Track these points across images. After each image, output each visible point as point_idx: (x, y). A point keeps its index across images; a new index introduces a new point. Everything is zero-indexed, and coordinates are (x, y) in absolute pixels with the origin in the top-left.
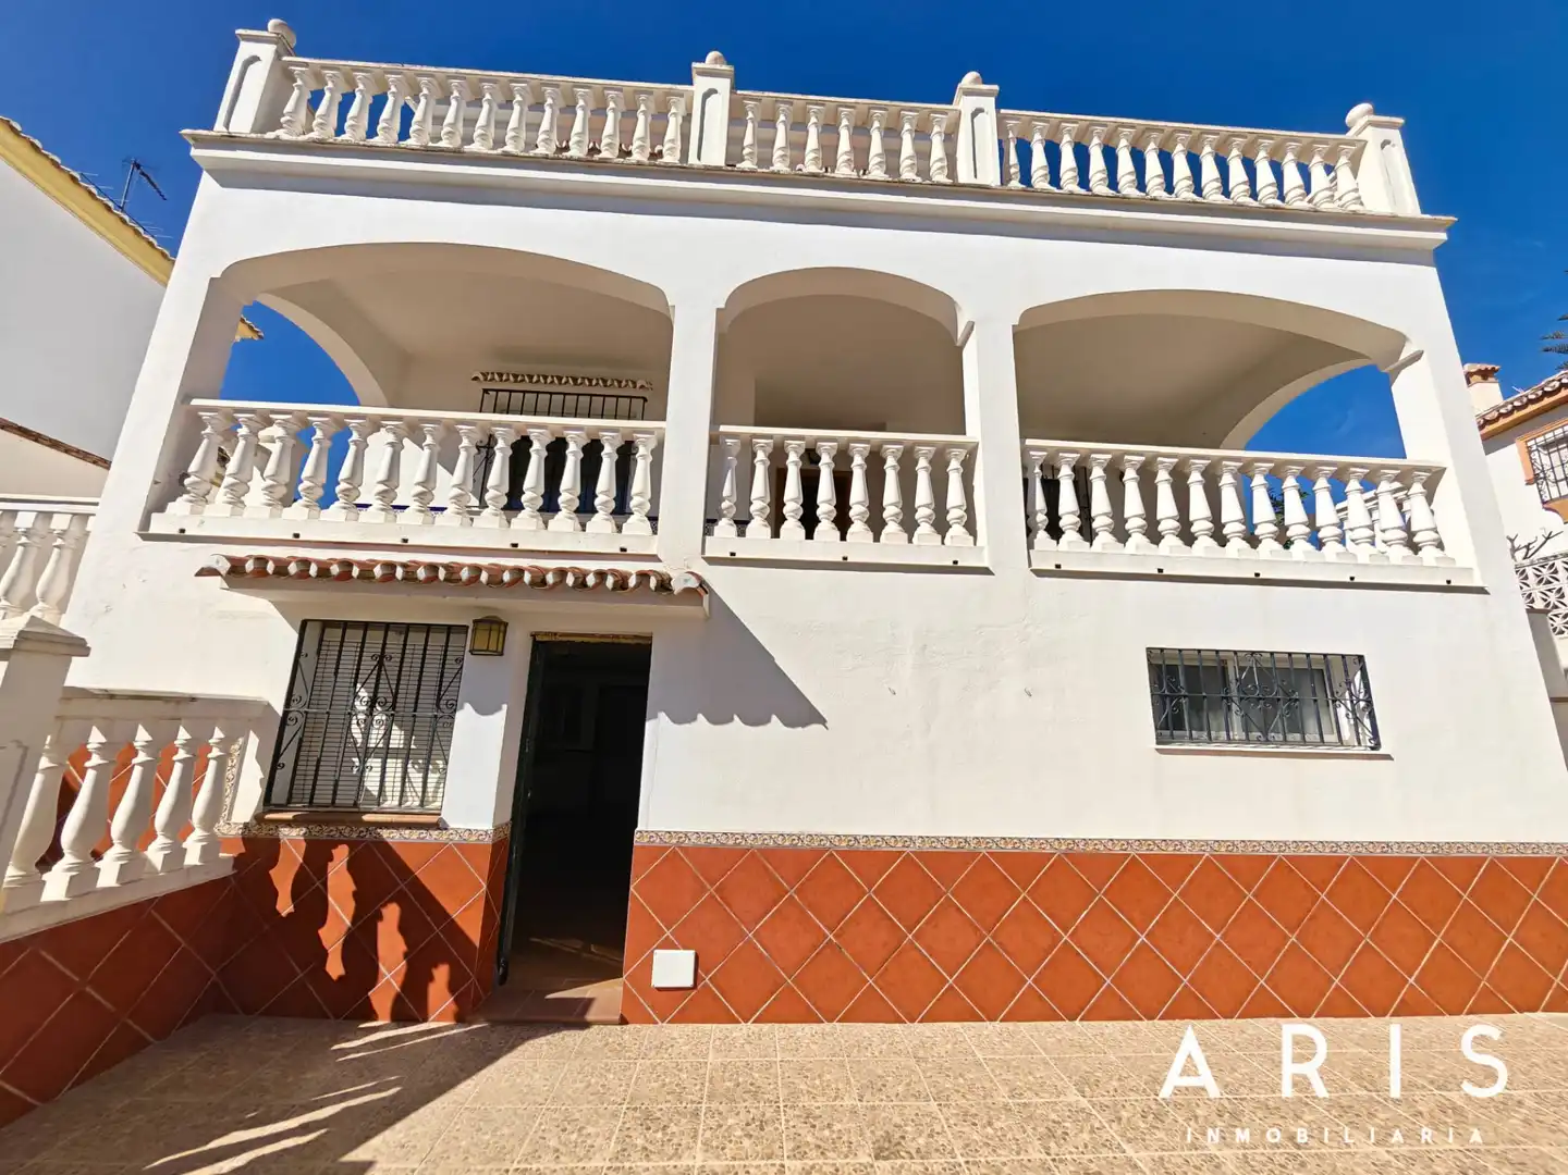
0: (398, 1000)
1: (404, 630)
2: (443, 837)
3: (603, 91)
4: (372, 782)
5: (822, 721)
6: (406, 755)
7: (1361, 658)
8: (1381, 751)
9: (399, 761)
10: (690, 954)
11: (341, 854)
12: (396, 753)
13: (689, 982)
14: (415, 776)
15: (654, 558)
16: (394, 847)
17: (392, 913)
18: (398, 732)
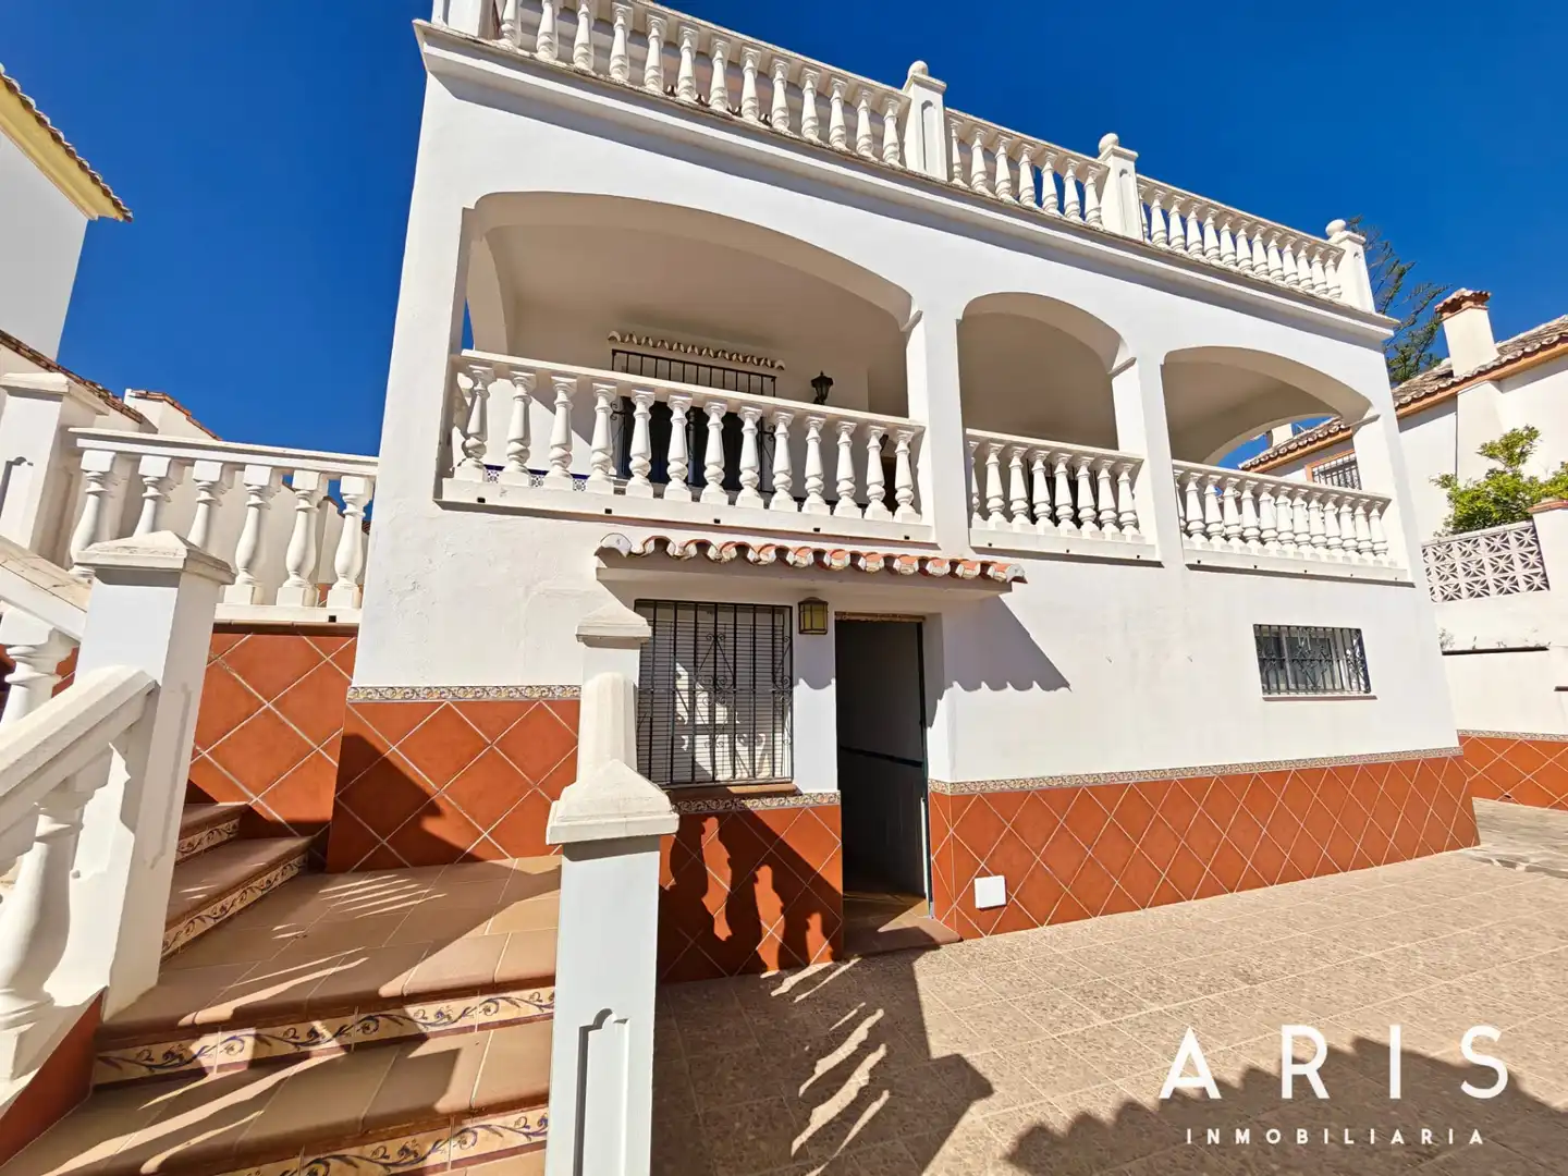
0: (782, 951)
1: (713, 610)
2: (800, 802)
3: (830, 79)
4: (703, 758)
5: (1067, 685)
6: (732, 730)
7: (1358, 631)
8: (1372, 694)
9: (726, 736)
10: (1001, 879)
11: (712, 826)
12: (723, 729)
13: (1003, 902)
14: (742, 750)
15: (934, 546)
16: (759, 815)
17: (765, 874)
18: (722, 709)
